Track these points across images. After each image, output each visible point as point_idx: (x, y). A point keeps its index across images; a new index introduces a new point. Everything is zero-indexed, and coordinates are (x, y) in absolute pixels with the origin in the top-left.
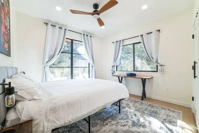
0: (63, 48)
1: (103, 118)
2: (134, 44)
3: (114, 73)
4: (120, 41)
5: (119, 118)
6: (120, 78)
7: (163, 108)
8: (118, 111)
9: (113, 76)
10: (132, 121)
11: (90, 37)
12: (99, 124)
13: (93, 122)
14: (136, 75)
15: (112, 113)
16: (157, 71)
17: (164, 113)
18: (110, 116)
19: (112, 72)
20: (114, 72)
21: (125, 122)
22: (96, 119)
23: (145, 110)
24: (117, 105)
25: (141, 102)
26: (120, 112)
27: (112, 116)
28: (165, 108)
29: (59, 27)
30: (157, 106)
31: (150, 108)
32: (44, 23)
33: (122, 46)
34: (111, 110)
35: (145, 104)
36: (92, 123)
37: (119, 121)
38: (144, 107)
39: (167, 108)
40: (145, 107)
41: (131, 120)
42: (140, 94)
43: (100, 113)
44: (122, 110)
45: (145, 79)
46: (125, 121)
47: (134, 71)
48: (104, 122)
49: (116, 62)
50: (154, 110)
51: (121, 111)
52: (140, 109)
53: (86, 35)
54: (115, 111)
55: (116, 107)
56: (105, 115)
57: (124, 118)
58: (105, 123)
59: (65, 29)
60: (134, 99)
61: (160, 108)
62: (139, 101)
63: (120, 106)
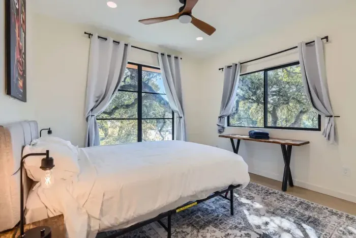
0: (123, 80)
1: (198, 223)
2: (266, 70)
3: (222, 131)
4: (236, 65)
5: (231, 225)
6: (235, 142)
7: (336, 214)
8: (228, 211)
9: (219, 136)
10: (257, 233)
11: (174, 58)
12: (189, 235)
13: (177, 230)
14: (269, 135)
15: (216, 214)
16: (319, 129)
17: (336, 224)
18: (212, 219)
19: (220, 128)
20: (223, 128)
21: (244, 235)
22: (184, 225)
23: (290, 213)
24: (225, 197)
25: (282, 195)
26: (232, 214)
27: (217, 220)
28: (339, 212)
29: (114, 41)
30: (319, 206)
31: (301, 211)
32: (85, 33)
33: (240, 75)
34: (214, 208)
35: (291, 200)
36: (175, 231)
37: (230, 232)
38: (287, 206)
39: (345, 213)
40: (289, 206)
41: (255, 232)
42: (279, 176)
43: (192, 212)
44: (237, 208)
45: (290, 146)
46: (243, 232)
47: (266, 127)
48: (198, 232)
49: (227, 108)
50: (311, 215)
51: (235, 212)
52: (278, 209)
53: (166, 55)
54: (223, 210)
55: (226, 201)
56: (202, 217)
57: (240, 226)
58: (202, 234)
59: (126, 45)
60: (264, 187)
61: (326, 211)
62: (277, 191)
63: (231, 200)
